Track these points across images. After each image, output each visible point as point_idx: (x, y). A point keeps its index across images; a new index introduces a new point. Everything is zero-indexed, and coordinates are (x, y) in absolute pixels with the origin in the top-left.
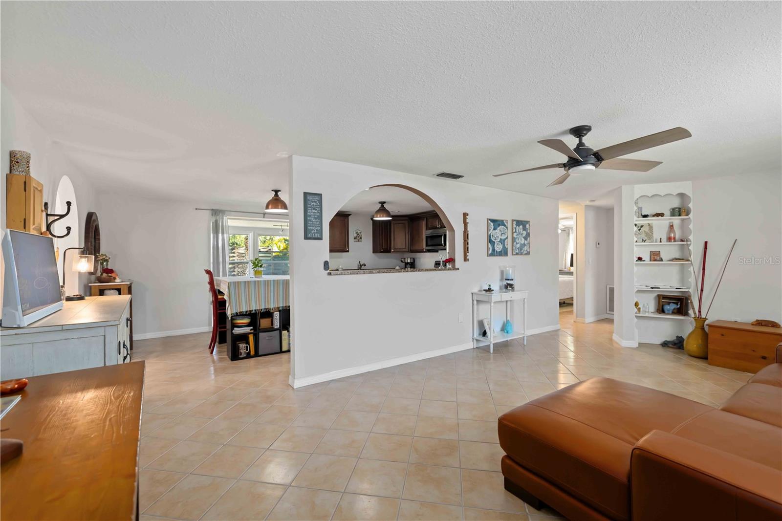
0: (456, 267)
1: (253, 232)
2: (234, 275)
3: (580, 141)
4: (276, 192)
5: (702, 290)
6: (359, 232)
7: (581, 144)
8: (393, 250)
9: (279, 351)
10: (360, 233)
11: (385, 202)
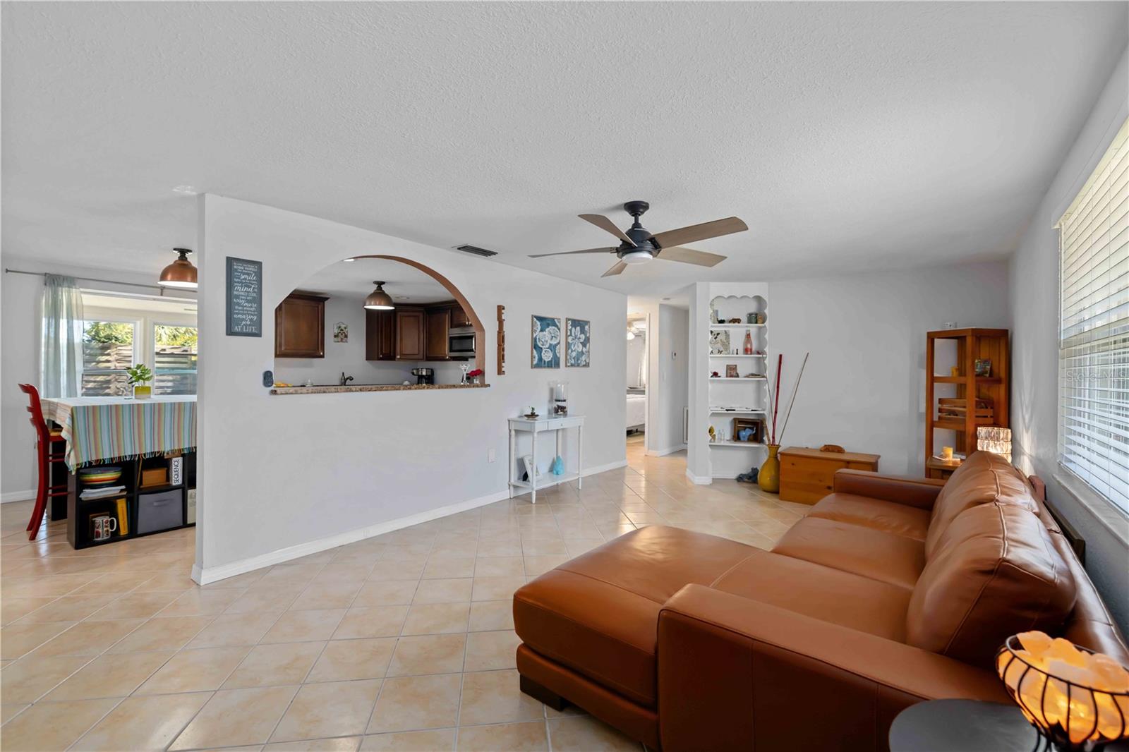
0: (486, 383)
1: (142, 320)
2: (108, 395)
3: (636, 220)
4: (183, 252)
5: (776, 412)
6: (343, 327)
7: (637, 224)
8: (398, 357)
9: (181, 524)
10: (345, 328)
11: (383, 283)
